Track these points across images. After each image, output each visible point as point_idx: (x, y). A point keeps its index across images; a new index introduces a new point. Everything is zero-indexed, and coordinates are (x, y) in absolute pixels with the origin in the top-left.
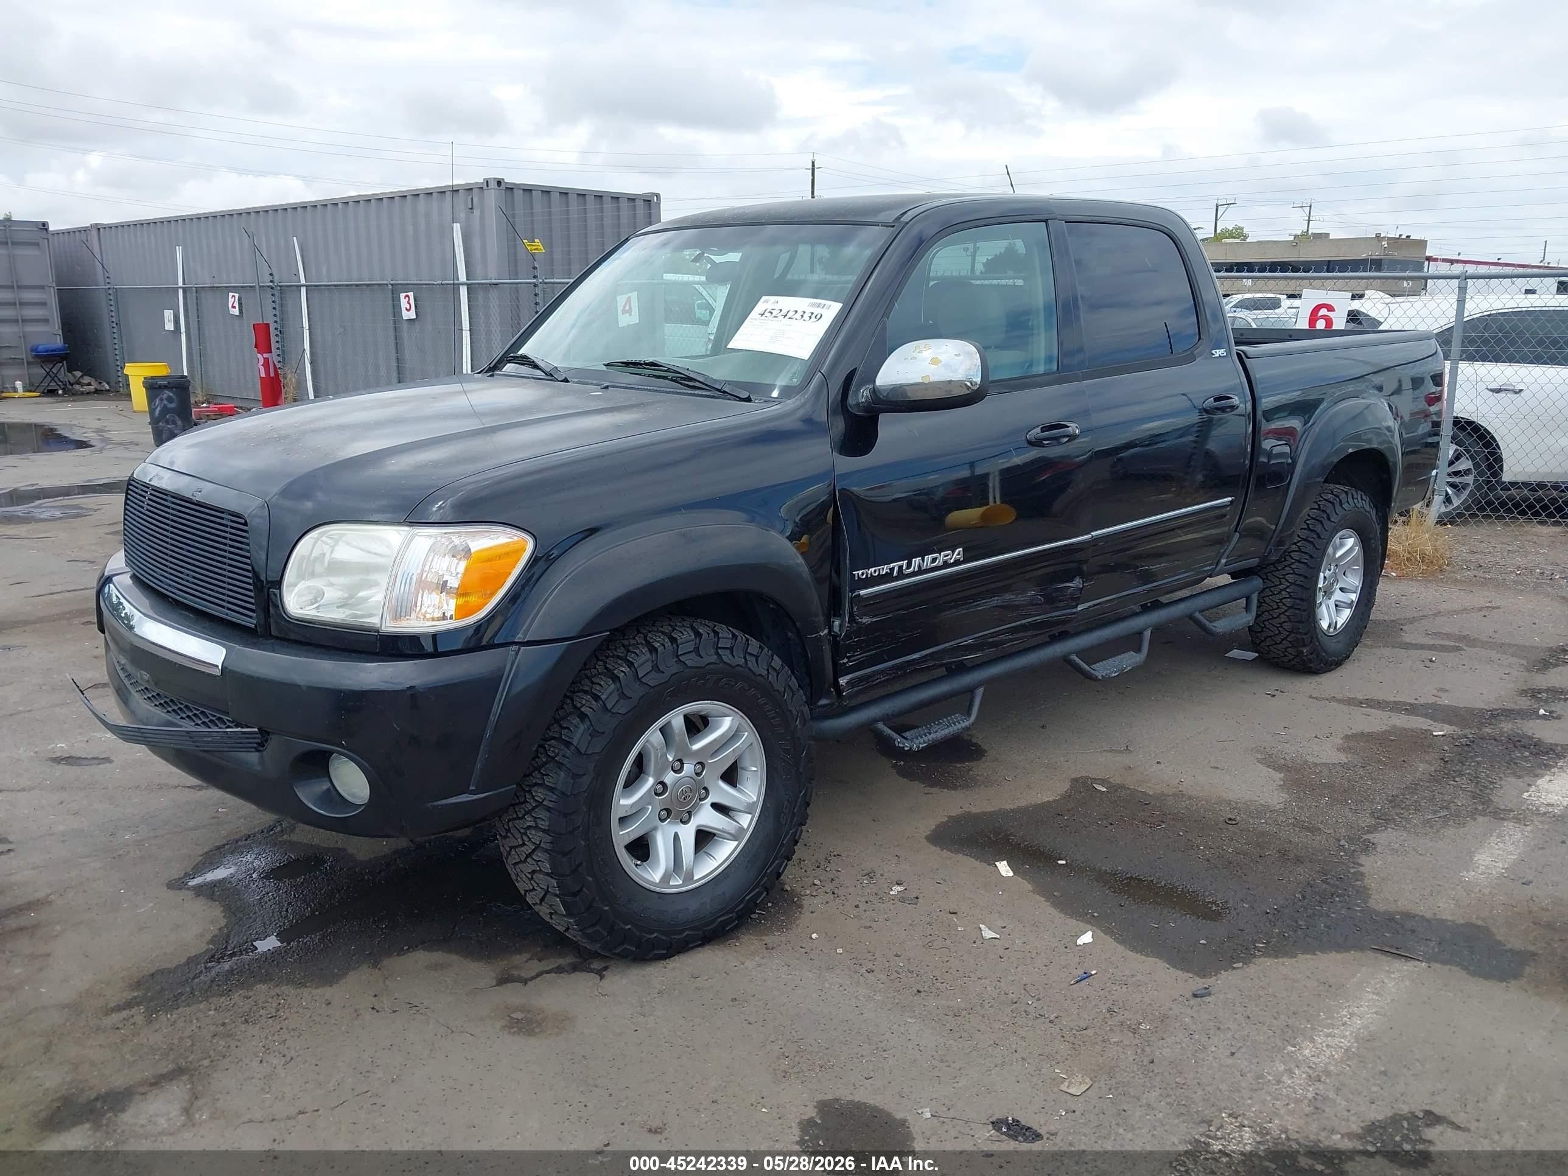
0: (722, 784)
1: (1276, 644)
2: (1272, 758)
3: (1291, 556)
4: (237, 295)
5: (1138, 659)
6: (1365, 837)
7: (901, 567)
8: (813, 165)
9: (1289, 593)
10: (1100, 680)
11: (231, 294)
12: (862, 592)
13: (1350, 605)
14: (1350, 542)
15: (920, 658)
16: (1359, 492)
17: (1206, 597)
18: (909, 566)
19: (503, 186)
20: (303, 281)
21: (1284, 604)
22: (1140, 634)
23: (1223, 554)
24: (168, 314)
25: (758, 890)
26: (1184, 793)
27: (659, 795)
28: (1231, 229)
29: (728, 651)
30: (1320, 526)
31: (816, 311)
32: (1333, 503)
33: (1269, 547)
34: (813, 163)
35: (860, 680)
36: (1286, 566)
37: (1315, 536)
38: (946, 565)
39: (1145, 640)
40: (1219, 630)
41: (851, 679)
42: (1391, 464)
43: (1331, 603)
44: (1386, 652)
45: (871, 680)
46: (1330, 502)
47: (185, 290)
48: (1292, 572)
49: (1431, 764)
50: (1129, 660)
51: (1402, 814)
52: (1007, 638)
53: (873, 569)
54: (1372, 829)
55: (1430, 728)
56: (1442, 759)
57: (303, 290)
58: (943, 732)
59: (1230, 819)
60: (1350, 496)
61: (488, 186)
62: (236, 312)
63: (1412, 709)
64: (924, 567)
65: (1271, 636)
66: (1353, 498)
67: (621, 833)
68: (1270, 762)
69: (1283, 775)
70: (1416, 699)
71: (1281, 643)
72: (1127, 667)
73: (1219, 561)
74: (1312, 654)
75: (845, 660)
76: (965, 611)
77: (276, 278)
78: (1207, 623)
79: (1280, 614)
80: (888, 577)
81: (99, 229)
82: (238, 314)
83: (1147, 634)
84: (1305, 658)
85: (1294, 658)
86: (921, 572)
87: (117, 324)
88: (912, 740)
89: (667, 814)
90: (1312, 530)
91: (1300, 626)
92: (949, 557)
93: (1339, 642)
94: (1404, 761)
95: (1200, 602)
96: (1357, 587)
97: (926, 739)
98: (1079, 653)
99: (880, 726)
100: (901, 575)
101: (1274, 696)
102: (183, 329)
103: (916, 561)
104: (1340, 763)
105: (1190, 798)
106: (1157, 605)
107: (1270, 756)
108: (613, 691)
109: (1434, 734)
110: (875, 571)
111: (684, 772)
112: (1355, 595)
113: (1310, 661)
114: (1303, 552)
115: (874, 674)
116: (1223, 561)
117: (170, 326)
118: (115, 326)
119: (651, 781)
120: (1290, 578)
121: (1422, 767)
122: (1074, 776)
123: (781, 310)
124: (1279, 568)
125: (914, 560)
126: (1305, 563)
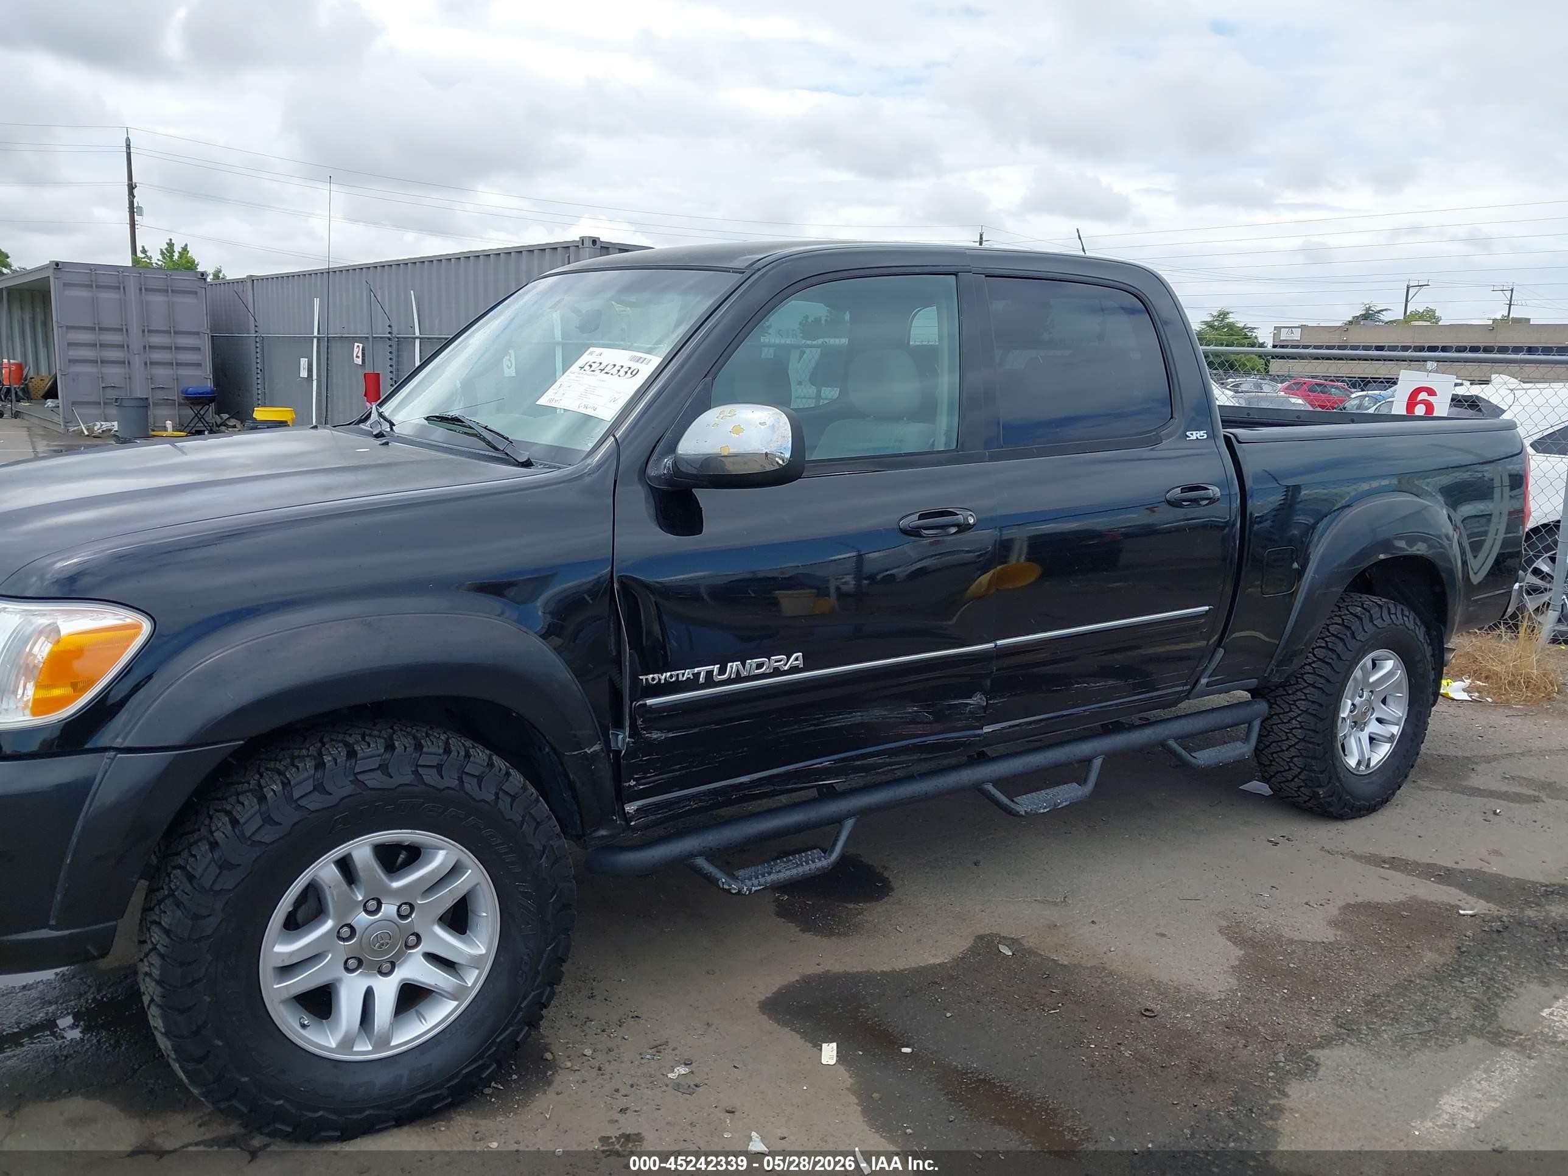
0: (438, 930)
1: (1288, 781)
2: (1238, 927)
3: (1304, 679)
4: (361, 346)
5: (1080, 793)
6: (1310, 1053)
7: (709, 674)
8: (981, 238)
9: (1300, 722)
10: (1022, 816)
11: (356, 344)
12: (650, 702)
13: (1391, 739)
14: (1389, 665)
15: (751, 782)
16: (1399, 607)
17: (1184, 721)
18: (722, 671)
19: (598, 246)
20: (417, 334)
21: (1295, 736)
22: (1087, 761)
23: (1204, 670)
24: (304, 362)
25: (481, 1062)
26: (1107, 965)
27: (344, 940)
28: (1421, 311)
29: (435, 770)
30: (1341, 644)
31: (635, 366)
32: (1360, 619)
33: (1271, 666)
34: (981, 236)
35: (658, 806)
36: (1297, 690)
37: (1334, 656)
38: (777, 672)
39: (1094, 771)
40: (1200, 762)
41: (643, 806)
42: (1443, 575)
43: (1364, 736)
44: (1444, 796)
45: (676, 806)
46: (1357, 616)
47: (319, 339)
48: (1303, 697)
49: (1442, 954)
50: (1067, 793)
51: (1374, 1023)
52: (881, 761)
53: (669, 674)
54: (1327, 1042)
55: (1459, 903)
56: (1459, 948)
57: (417, 342)
58: (788, 873)
59: (1147, 1010)
60: (1385, 610)
61: (583, 244)
62: (359, 361)
63: (1445, 876)
64: (744, 674)
65: (1281, 772)
66: (1389, 613)
67: (275, 987)
68: (1234, 933)
69: (1243, 952)
70: (1457, 863)
71: (1292, 780)
72: (1062, 802)
73: (1197, 681)
74: (1331, 796)
75: (632, 783)
76: (812, 728)
77: (395, 330)
78: (1184, 753)
79: (1290, 746)
80: (693, 684)
81: (253, 280)
82: (361, 363)
83: (1097, 763)
84: (1322, 801)
85: (1310, 800)
86: (739, 679)
87: (261, 370)
88: (743, 881)
89: (356, 963)
90: (1331, 650)
91: (1313, 762)
92: (782, 662)
93: (1372, 783)
94: (1408, 947)
95: (1177, 728)
96: (1400, 718)
97: (762, 880)
98: (998, 782)
99: (700, 862)
100: (710, 682)
101: (1276, 844)
102: (315, 377)
103: (733, 666)
104: (1323, 943)
105: (1111, 974)
106: (1117, 728)
107: (1238, 924)
108: (256, 814)
109: (1462, 912)
110: (671, 676)
111: (380, 914)
112: (1397, 727)
113: (1330, 804)
114: (1318, 675)
115: (679, 800)
116: (1204, 681)
117: (304, 374)
118: (259, 372)
119: (329, 924)
120: (1302, 705)
121: (1429, 956)
122: (982, 932)
123: (601, 363)
124: (1290, 692)
125: (729, 664)
126: (1321, 688)
